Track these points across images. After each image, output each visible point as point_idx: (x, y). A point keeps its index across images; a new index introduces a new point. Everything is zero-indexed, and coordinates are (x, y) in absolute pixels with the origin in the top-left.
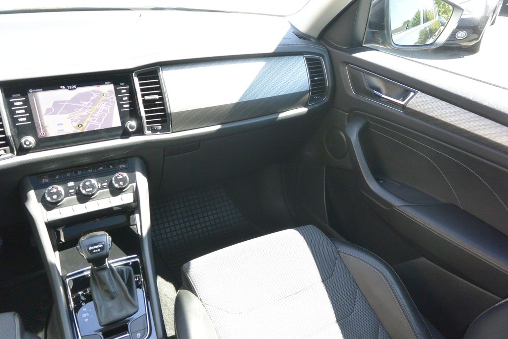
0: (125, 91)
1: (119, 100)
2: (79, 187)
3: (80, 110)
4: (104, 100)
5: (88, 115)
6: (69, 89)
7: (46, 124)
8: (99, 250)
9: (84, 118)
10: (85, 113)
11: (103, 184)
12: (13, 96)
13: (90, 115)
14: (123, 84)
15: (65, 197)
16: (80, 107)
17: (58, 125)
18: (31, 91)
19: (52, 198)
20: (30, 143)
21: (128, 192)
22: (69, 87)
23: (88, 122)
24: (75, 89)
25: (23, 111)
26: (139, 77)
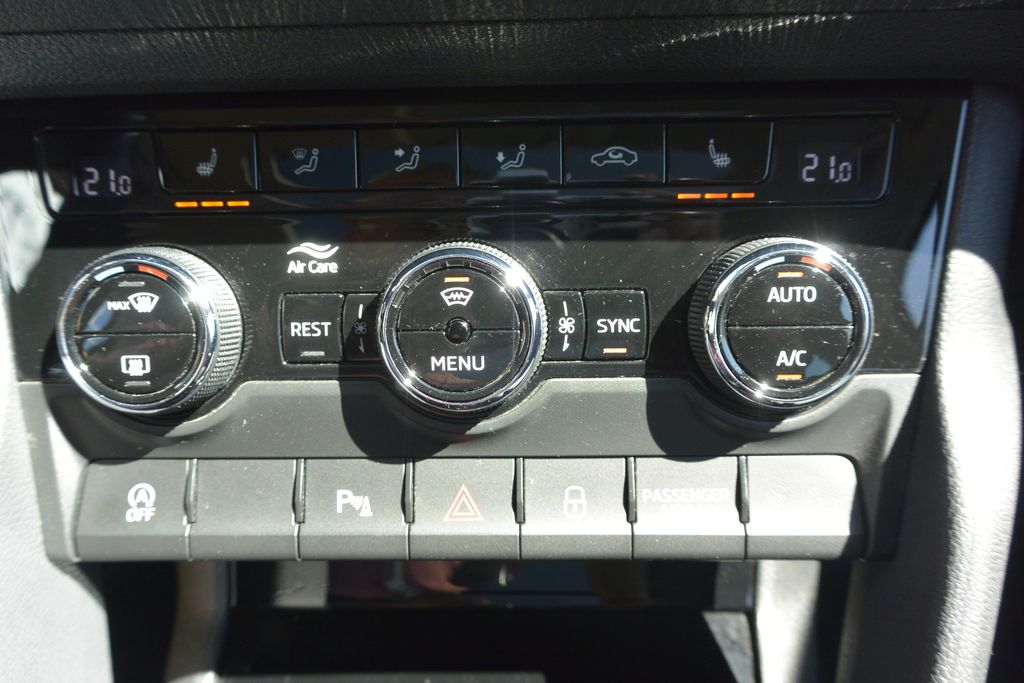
2: (372, 312)
11: (604, 326)
21: (813, 439)
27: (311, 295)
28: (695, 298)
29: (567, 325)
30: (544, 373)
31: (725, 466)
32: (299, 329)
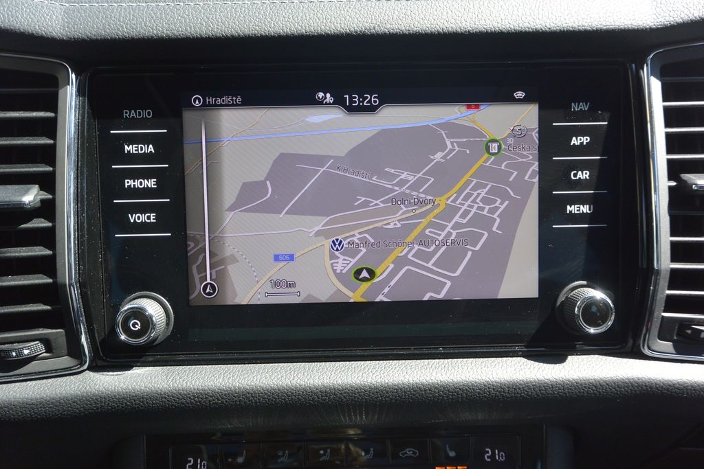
0: (585, 140)
1: (552, 176)
3: (378, 203)
4: (483, 173)
5: (408, 229)
6: (351, 109)
7: (229, 250)
9: (385, 241)
10: (393, 222)
12: (126, 114)
13: (415, 233)
14: (584, 107)
16: (377, 192)
17: (277, 258)
20: (147, 321)
22: (351, 98)
23: (400, 262)
24: (372, 109)
25: (151, 183)
26: (669, 79)
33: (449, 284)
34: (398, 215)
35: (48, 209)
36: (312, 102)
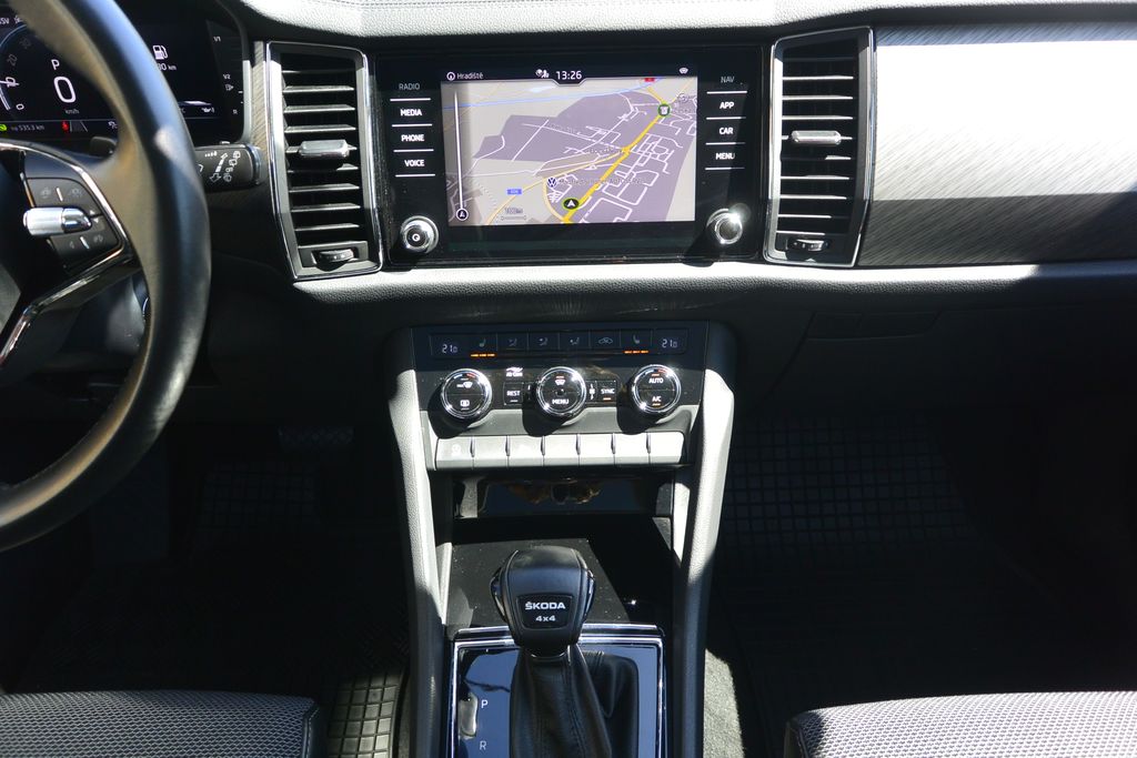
0: (731, 104)
1: (706, 132)
2: (534, 387)
3: (581, 152)
4: (657, 130)
5: (601, 171)
6: (561, 82)
7: (476, 185)
8: (553, 618)
9: (586, 178)
10: (592, 166)
11: (603, 391)
12: (401, 87)
13: (607, 174)
14: (730, 79)
15: (493, 406)
16: (580, 144)
17: (509, 192)
18: (451, 76)
19: (457, 407)
20: (424, 238)
21: (670, 427)
22: (561, 74)
23: (597, 195)
24: (577, 82)
25: (420, 138)
26: (788, 60)
27: (514, 383)
28: (630, 383)
29: (592, 391)
30: (585, 406)
31: (642, 436)
32: (510, 393)
33: (631, 211)
34: (596, 161)
35: (355, 157)
36: (533, 76)
